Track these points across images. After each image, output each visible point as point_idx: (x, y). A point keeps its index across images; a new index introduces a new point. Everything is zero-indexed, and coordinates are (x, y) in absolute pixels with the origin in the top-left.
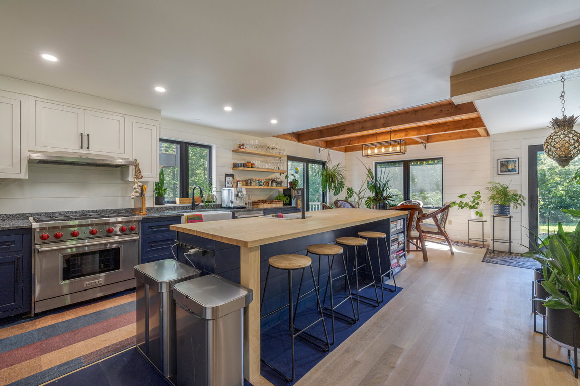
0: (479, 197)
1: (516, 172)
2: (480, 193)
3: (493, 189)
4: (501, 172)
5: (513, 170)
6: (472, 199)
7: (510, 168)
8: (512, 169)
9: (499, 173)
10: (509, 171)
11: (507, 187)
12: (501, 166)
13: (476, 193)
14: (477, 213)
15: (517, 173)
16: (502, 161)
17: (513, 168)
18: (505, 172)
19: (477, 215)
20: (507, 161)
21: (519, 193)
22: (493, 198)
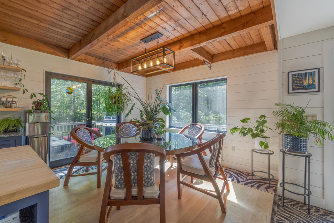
0: (265, 122)
1: (315, 88)
2: (265, 117)
3: (282, 113)
4: (293, 90)
5: (311, 86)
6: (256, 124)
7: (306, 83)
8: (309, 85)
9: (291, 91)
10: (304, 88)
11: (303, 111)
12: (293, 82)
13: (261, 117)
14: (262, 143)
15: (317, 89)
16: (295, 75)
17: (311, 82)
18: (299, 89)
19: (261, 146)
20: (302, 74)
21: (319, 118)
22: (282, 125)
